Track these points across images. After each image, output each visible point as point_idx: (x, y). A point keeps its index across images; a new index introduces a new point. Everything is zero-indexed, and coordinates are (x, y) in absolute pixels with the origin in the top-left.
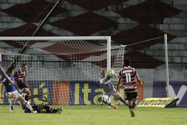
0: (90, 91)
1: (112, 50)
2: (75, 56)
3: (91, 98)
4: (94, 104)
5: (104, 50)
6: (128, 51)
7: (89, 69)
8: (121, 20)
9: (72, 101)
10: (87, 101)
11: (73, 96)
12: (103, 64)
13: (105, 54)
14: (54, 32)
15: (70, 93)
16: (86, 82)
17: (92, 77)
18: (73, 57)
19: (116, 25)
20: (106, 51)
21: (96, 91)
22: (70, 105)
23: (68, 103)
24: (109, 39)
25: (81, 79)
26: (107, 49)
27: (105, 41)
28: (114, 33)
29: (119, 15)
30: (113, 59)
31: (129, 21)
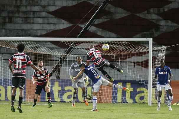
0: (132, 89)
1: (153, 51)
2: (118, 56)
3: (133, 97)
4: (136, 102)
5: (146, 51)
6: (169, 52)
7: (132, 69)
8: (163, 23)
9: (114, 99)
10: (129, 100)
11: (116, 94)
12: (145, 64)
13: (146, 55)
14: (99, 33)
15: (113, 92)
16: (128, 81)
17: (135, 77)
18: (116, 57)
19: (157, 27)
20: (148, 52)
21: (138, 90)
22: (113, 103)
23: (111, 101)
24: (150, 40)
25: (124, 79)
26: (149, 50)
27: (147, 43)
28: (156, 35)
29: (161, 18)
30: (154, 59)
31: (170, 23)
